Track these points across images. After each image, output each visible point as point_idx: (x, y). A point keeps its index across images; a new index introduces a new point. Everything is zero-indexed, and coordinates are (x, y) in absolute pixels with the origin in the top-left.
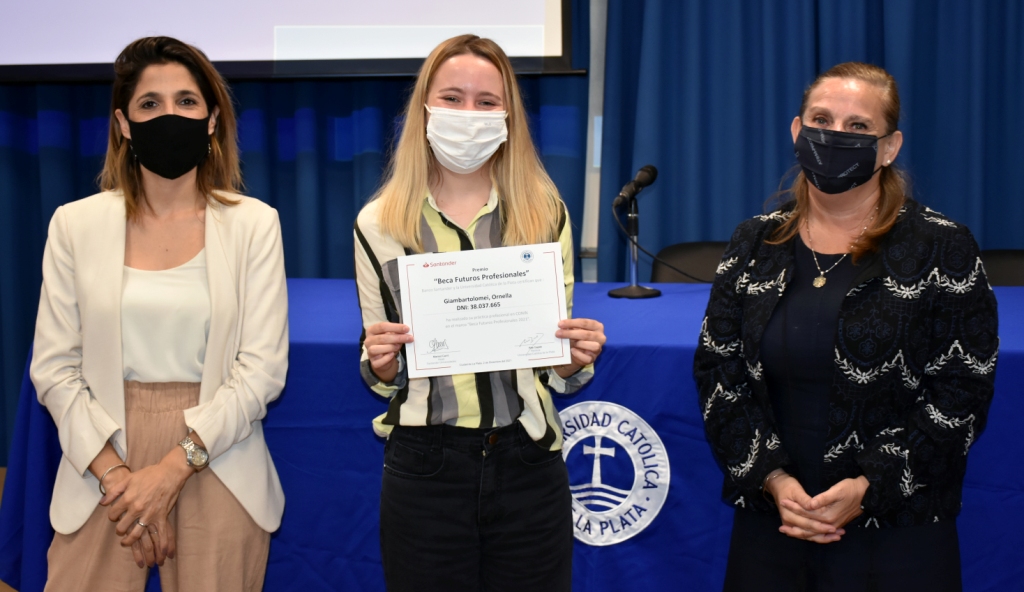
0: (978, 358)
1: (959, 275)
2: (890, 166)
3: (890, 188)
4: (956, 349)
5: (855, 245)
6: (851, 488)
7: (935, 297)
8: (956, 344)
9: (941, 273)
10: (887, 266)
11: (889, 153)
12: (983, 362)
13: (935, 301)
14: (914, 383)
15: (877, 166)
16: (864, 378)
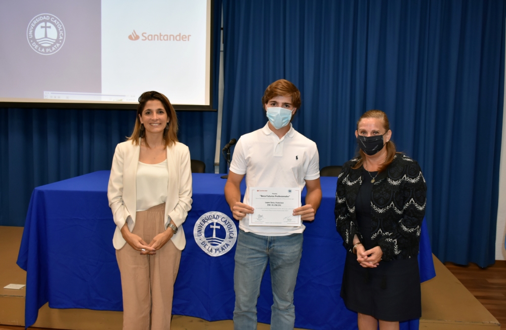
0: (419, 205)
1: (413, 177)
2: (389, 142)
3: (390, 150)
4: (412, 201)
5: (379, 168)
6: (377, 250)
7: (405, 185)
8: (412, 199)
9: (407, 176)
10: (389, 175)
11: (387, 138)
12: (421, 206)
13: (405, 186)
14: (400, 212)
15: (384, 143)
16: (381, 211)
